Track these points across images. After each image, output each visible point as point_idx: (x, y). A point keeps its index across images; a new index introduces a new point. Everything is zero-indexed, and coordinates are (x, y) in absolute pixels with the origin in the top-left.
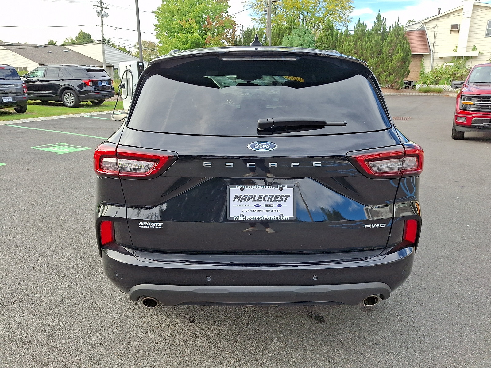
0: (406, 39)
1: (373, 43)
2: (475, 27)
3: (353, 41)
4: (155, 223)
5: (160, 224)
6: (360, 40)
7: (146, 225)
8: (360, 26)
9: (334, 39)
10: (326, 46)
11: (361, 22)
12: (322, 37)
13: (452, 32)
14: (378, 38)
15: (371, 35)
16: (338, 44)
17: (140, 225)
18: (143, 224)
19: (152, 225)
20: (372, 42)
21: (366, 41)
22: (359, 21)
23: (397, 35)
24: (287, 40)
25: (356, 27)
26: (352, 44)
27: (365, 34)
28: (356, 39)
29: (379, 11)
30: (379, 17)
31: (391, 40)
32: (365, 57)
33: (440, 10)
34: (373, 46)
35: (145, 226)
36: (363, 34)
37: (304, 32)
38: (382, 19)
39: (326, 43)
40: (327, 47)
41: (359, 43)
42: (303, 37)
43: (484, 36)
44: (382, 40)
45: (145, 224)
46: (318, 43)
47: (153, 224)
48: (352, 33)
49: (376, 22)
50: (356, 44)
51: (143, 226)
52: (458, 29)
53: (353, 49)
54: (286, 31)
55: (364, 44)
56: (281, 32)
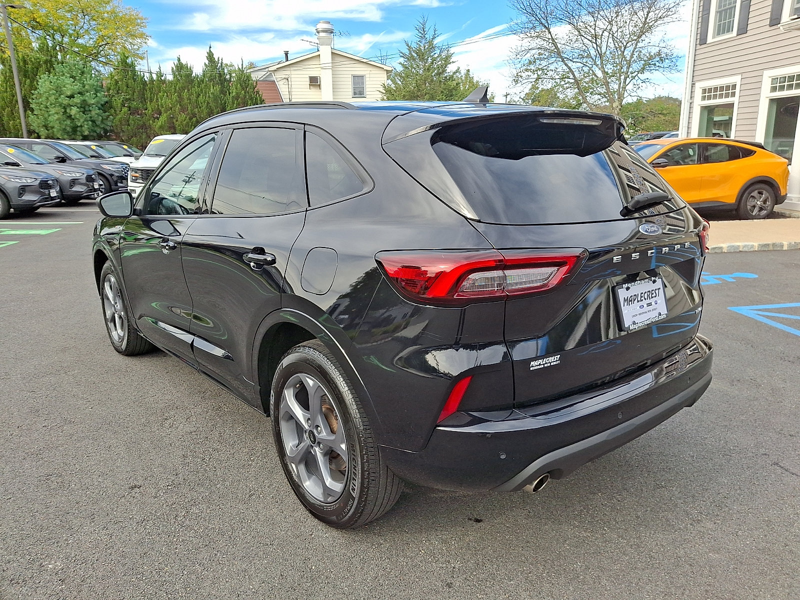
0: (258, 94)
1: (209, 97)
2: (339, 83)
3: (175, 92)
4: (551, 358)
5: (557, 358)
6: (186, 91)
7: (540, 365)
8: (181, 68)
9: (140, 86)
10: (128, 97)
11: (183, 61)
12: (117, 82)
13: (311, 87)
14: (215, 90)
15: (203, 83)
16: (149, 95)
17: (531, 366)
18: (536, 363)
19: (547, 362)
20: (207, 94)
21: (196, 93)
22: (179, 60)
23: (244, 87)
24: (47, 83)
25: (174, 69)
26: (175, 97)
27: (192, 81)
28: (179, 88)
29: (210, 47)
30: (210, 56)
31: (237, 93)
32: (199, 119)
33: (286, 54)
34: (210, 101)
35: (538, 366)
36: (189, 81)
37: (80, 71)
38: (216, 60)
39: (127, 92)
40: (129, 99)
41: (185, 94)
42: (80, 80)
43: (351, 97)
44: (222, 92)
45: (539, 363)
46: (111, 91)
47: (548, 360)
48: (170, 77)
49: (207, 63)
50: (180, 96)
51: (536, 366)
52: (319, 83)
53: (177, 104)
54: (40, 66)
55: (194, 98)
56: (30, 66)
